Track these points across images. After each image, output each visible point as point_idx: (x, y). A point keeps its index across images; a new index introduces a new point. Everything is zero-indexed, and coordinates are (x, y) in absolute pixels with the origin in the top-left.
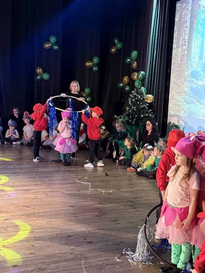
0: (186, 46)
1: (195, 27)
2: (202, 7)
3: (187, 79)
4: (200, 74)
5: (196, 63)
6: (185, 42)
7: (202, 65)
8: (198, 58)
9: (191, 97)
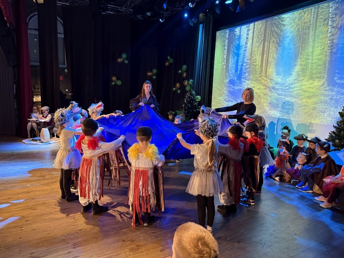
0: (224, 62)
1: (232, 50)
2: (237, 36)
3: (226, 85)
4: (236, 82)
5: (233, 74)
6: (224, 60)
7: (238, 76)
8: (234, 70)
9: (229, 97)
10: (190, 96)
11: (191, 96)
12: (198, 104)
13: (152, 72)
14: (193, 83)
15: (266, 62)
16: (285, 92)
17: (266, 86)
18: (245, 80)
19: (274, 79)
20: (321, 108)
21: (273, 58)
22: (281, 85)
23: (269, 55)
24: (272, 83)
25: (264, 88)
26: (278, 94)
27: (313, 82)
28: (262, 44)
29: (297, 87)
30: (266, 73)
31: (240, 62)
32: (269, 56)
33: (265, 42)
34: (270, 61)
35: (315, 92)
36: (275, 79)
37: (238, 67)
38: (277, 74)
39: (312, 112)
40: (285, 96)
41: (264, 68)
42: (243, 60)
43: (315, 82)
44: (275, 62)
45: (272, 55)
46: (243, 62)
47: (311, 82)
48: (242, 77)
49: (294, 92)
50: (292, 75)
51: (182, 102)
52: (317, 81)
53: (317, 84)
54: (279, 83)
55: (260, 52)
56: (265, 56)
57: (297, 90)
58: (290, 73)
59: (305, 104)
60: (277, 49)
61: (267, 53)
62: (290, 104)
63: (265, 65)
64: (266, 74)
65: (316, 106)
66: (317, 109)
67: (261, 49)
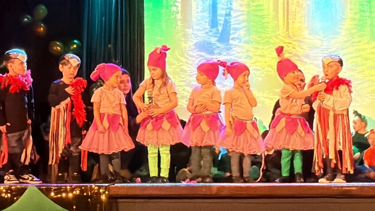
3: (187, 53)
4: (215, 47)
5: (204, 32)
7: (219, 35)
8: (207, 24)
18: (240, 42)
31: (223, 9)
37: (218, 18)
42: (229, 6)
48: (231, 37)
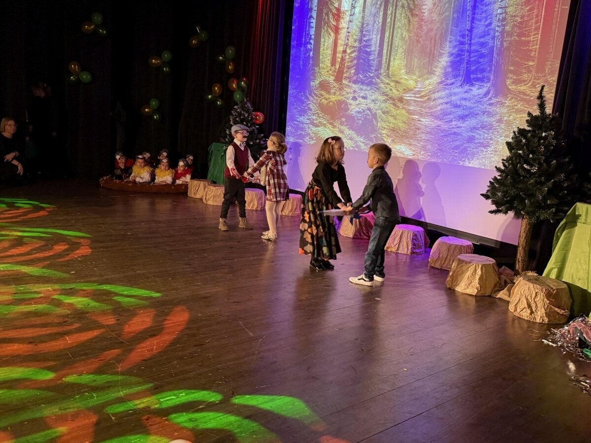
1: (325, 18)
4: (332, 86)
5: (326, 70)
6: (310, 39)
7: (336, 74)
8: (329, 62)
10: (241, 112)
11: (243, 112)
12: (257, 129)
13: (161, 59)
14: (249, 85)
15: (388, 47)
16: (422, 107)
17: (387, 95)
18: (350, 82)
19: (402, 81)
20: (482, 137)
21: (402, 39)
22: (414, 94)
23: (395, 33)
24: (398, 90)
25: (384, 99)
26: (409, 112)
27: (470, 88)
28: (382, 9)
29: (442, 98)
30: (388, 69)
31: (341, 45)
32: (394, 35)
33: (388, 6)
34: (397, 45)
35: (473, 108)
36: (405, 81)
37: (337, 55)
38: (408, 71)
39: (466, 145)
40: (421, 114)
41: (384, 58)
42: (347, 42)
43: (473, 88)
44: (404, 47)
45: (400, 33)
46: (347, 45)
47: (466, 87)
49: (436, 108)
50: (434, 74)
51: (225, 126)
52: (477, 87)
53: (478, 91)
54: (412, 90)
55: (378, 25)
56: (387, 34)
57: (442, 104)
58: (431, 69)
59: (455, 130)
60: (409, 21)
61: (390, 29)
62: (429, 130)
63: (387, 54)
64: (387, 71)
65: (473, 134)
66: (474, 140)
67: (381, 21)
